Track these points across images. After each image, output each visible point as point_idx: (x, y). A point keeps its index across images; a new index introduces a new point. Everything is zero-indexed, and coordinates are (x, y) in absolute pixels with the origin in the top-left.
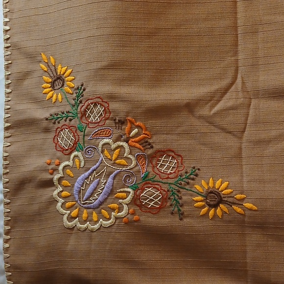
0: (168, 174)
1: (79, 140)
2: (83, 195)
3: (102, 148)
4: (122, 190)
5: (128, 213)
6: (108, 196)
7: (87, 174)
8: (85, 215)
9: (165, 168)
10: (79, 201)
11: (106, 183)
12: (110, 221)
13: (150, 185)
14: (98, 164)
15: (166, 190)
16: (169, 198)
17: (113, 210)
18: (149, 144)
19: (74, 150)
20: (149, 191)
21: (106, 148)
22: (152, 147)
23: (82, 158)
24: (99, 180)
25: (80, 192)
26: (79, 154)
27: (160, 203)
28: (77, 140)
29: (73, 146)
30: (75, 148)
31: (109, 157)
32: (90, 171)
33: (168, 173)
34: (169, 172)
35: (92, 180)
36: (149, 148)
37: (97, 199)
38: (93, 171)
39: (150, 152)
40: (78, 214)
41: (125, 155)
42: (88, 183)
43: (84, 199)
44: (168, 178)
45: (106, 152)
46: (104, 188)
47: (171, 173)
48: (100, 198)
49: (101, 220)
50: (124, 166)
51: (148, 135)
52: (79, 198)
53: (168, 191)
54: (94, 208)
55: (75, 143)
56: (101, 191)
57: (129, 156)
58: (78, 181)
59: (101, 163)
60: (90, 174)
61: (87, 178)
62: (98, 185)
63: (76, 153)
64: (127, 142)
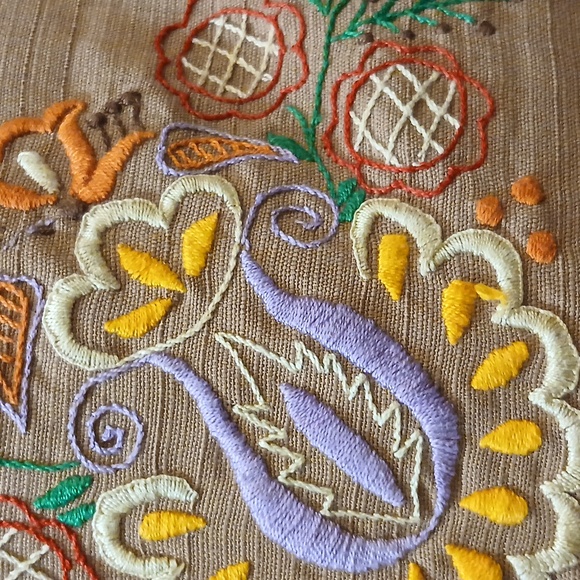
0: (284, 48)
1: (19, 501)
2: (372, 503)
3: (95, 347)
4: (358, 254)
5: (497, 228)
6: (393, 338)
7: (240, 465)
8: (497, 509)
9: (250, 68)
10: (407, 543)
11: (310, 344)
12: (547, 339)
13: (341, 128)
14: (191, 386)
15: (363, 49)
16: (411, 35)
17: (476, 311)
18: (118, 108)
19: (79, 545)
20: (368, 126)
21: (97, 322)
22: (135, 97)
23: (139, 491)
24: (292, 385)
25: (347, 529)
26: (110, 503)
27: (434, 76)
28: (21, 515)
29: (55, 544)
30: (70, 530)
31: (158, 308)
32: (228, 444)
33: (275, 50)
34: (269, 48)
35: (281, 434)
36: (137, 111)
37: (405, 414)
38: (228, 417)
39: (157, 109)
40: (487, 553)
41: (158, 222)
42: (298, 461)
43: (397, 503)
44: (301, 46)
45: (124, 327)
46: (340, 358)
47: (280, 38)
48: (401, 388)
49: (537, 397)
50: (218, 234)
51: (67, 111)
52: (387, 538)
53: (370, 37)
54: (460, 438)
55: (37, 527)
56: (359, 379)
57: (167, 204)
58: (274, 535)
59: (189, 366)
60: (248, 443)
61: (268, 466)
62: (318, 399)
63: (100, 531)
64: (84, 207)
